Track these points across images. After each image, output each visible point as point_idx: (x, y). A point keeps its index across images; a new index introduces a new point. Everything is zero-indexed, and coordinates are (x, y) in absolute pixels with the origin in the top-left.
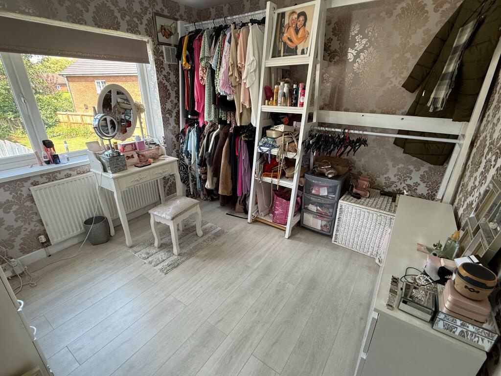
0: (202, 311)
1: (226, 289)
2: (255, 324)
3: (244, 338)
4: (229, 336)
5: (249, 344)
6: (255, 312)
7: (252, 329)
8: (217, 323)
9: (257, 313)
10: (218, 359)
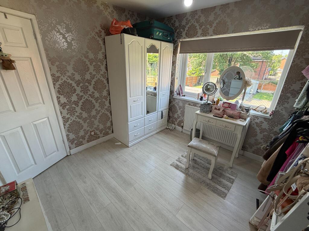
0: (143, 181)
1: (157, 193)
2: (127, 207)
3: (121, 199)
4: (125, 192)
5: (117, 201)
6: (135, 208)
7: (125, 204)
8: (134, 187)
9: (134, 210)
10: (116, 187)
